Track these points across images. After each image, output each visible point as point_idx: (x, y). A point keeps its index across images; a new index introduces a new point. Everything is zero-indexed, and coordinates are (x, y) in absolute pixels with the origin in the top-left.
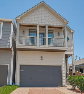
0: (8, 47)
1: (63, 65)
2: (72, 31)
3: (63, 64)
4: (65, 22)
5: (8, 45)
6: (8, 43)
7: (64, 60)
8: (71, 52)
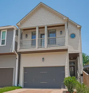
0: (10, 51)
1: (66, 66)
2: (78, 26)
3: (66, 64)
4: (64, 19)
5: (11, 50)
6: (11, 48)
7: (67, 60)
8: (77, 50)
